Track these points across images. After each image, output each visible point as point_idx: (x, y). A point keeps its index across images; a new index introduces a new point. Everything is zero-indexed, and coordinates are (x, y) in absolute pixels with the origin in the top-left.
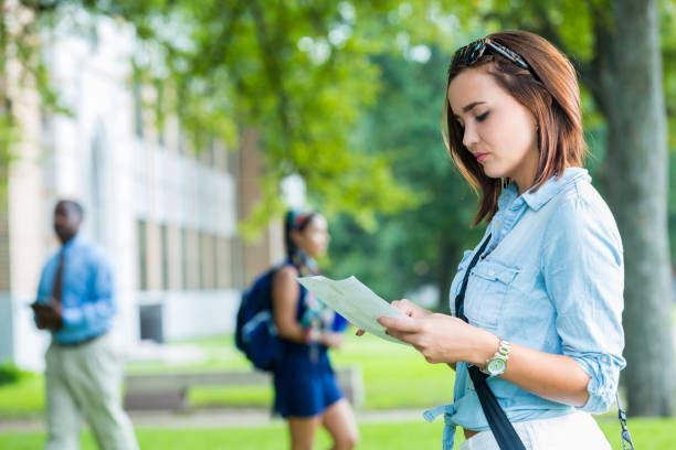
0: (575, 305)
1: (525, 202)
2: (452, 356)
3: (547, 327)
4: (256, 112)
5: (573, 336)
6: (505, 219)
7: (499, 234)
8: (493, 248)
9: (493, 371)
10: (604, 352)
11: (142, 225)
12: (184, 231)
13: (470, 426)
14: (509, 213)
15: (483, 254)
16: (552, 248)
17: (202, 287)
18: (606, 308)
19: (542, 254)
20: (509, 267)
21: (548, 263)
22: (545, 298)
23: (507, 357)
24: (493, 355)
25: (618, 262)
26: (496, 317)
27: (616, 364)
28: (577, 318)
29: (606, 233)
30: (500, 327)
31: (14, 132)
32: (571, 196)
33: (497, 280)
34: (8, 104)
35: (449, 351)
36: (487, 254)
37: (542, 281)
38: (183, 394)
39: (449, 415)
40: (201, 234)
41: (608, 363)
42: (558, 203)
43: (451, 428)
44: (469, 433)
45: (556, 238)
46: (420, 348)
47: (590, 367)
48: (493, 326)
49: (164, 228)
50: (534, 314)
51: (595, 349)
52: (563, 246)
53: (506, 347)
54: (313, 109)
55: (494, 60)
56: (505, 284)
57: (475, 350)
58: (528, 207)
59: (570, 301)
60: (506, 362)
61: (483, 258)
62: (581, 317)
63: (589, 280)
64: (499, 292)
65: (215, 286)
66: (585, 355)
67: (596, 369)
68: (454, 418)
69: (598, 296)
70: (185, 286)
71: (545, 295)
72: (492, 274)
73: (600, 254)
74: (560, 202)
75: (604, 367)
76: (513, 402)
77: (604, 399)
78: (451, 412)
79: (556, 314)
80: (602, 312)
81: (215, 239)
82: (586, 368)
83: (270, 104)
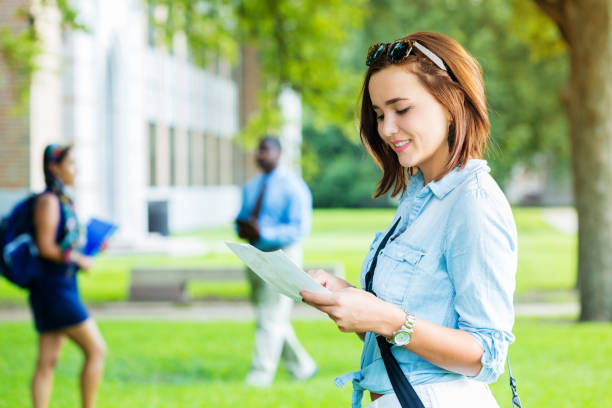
0: (472, 286)
1: (430, 191)
2: (362, 327)
3: (446, 305)
4: (254, 33)
5: (470, 313)
6: (413, 205)
7: (408, 219)
8: (402, 231)
9: (399, 342)
10: (497, 329)
11: (152, 127)
12: (190, 133)
13: (377, 390)
14: (416, 200)
15: (392, 236)
16: (454, 234)
17: (205, 183)
18: (499, 289)
19: (445, 238)
20: (416, 250)
21: (450, 245)
22: (446, 279)
23: (411, 330)
24: (400, 328)
25: (512, 248)
26: (402, 294)
27: (507, 339)
28: (473, 298)
29: (503, 221)
30: (405, 303)
31: (36, 45)
32: (472, 186)
33: (405, 261)
34: (31, 20)
35: (360, 322)
36: (397, 236)
37: (443, 263)
38: (182, 287)
39: (358, 381)
40: (205, 136)
41: (500, 338)
42: (460, 193)
43: (360, 392)
44: (375, 396)
45: (458, 224)
46: (335, 318)
47: (485, 341)
48: (399, 302)
49: (172, 130)
50: (437, 292)
51: (488, 326)
52: (463, 232)
53: (412, 321)
54: (306, 30)
55: (418, 60)
56: (410, 264)
57: (383, 322)
58: (433, 195)
59: (468, 282)
60: (410, 335)
61: (392, 240)
62: (477, 298)
63: (485, 263)
64: (406, 272)
65: (218, 182)
66: (480, 330)
67: (490, 344)
68: (362, 383)
69: (493, 278)
70: (190, 182)
71: (446, 275)
72: (401, 255)
73: (496, 240)
74: (463, 192)
75: (496, 341)
76: (415, 368)
77: (495, 371)
78: (358, 378)
79: (455, 293)
80: (496, 293)
81: (218, 140)
82: (481, 343)
83: (267, 25)
